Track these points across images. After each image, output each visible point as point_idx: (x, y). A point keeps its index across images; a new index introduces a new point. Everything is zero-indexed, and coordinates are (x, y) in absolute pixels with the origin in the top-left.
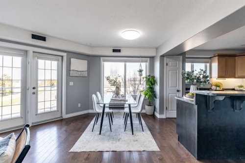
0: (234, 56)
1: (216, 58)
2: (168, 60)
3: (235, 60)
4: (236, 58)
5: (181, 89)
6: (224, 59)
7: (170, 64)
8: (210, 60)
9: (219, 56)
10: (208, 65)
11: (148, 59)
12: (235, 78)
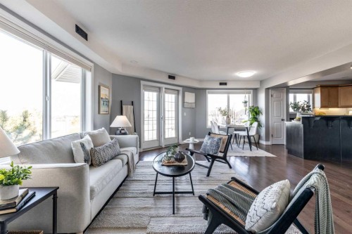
0: (337, 86)
1: (319, 89)
2: (273, 92)
3: (338, 91)
4: (339, 88)
5: (285, 118)
6: (326, 90)
7: (275, 96)
8: (312, 91)
9: (322, 87)
10: (311, 95)
11: (252, 91)
12: (338, 107)
